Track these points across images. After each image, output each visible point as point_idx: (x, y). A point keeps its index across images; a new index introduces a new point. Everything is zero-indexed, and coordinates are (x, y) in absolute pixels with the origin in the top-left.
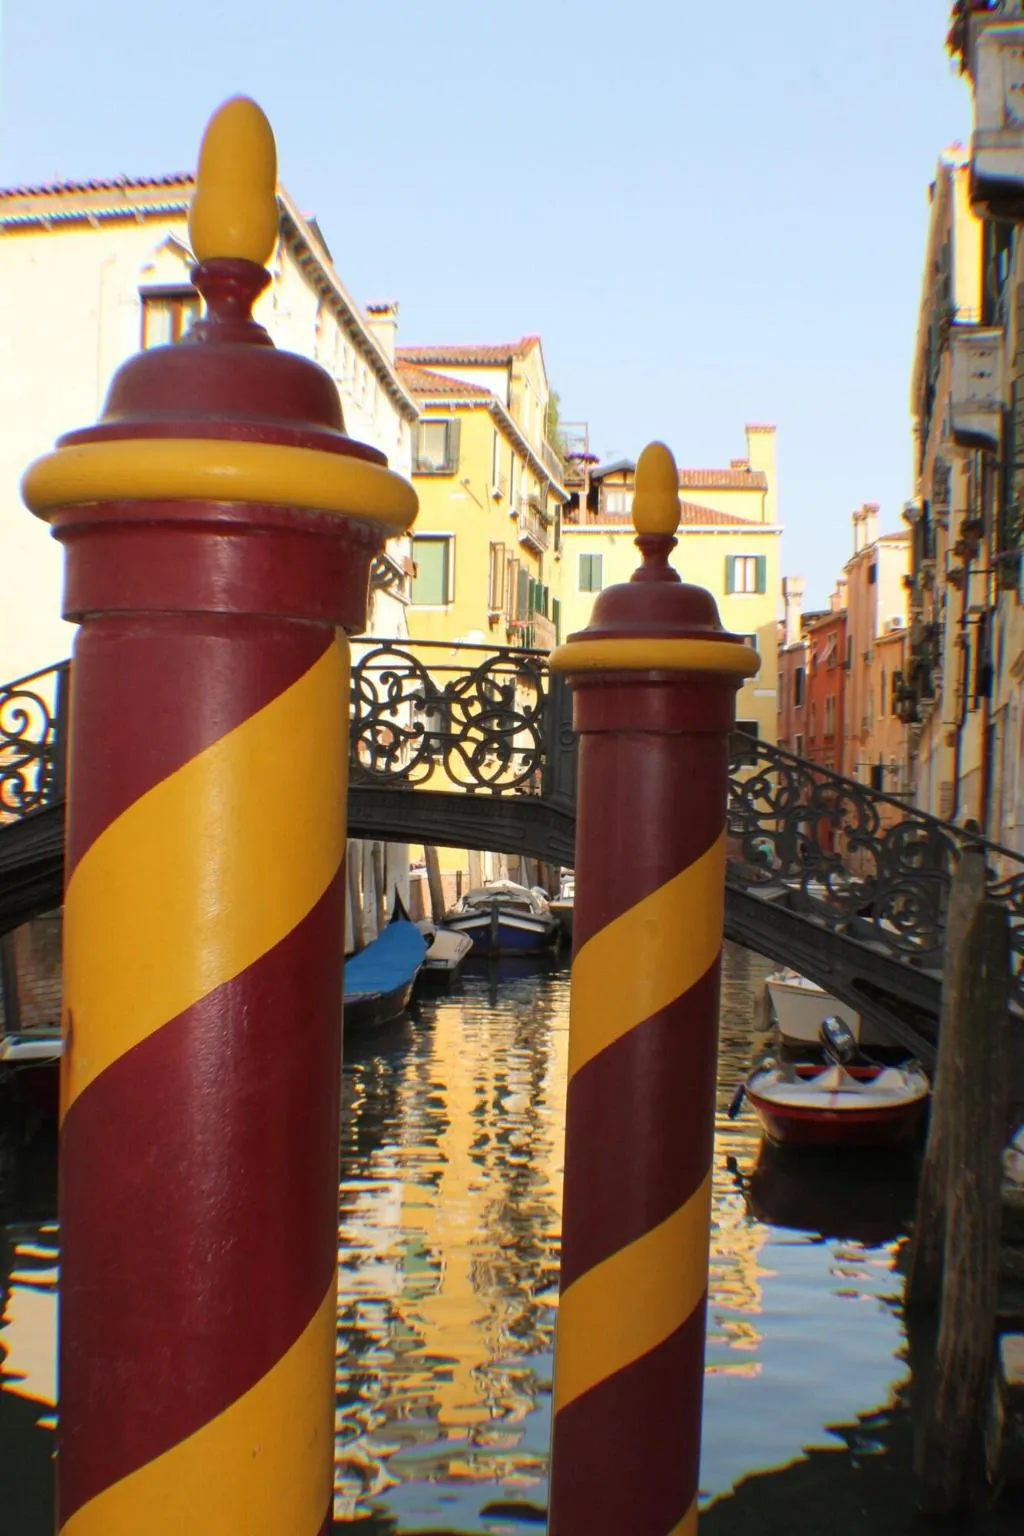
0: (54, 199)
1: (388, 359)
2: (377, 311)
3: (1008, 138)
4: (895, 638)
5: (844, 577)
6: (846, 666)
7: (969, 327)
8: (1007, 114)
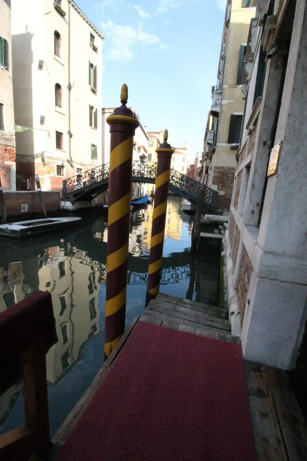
0: (108, 110)
1: (146, 132)
2: (145, 127)
3: (216, 106)
4: (199, 168)
5: (195, 161)
6: (194, 171)
7: (210, 130)
8: (216, 103)
